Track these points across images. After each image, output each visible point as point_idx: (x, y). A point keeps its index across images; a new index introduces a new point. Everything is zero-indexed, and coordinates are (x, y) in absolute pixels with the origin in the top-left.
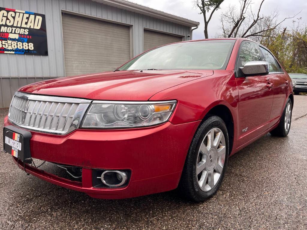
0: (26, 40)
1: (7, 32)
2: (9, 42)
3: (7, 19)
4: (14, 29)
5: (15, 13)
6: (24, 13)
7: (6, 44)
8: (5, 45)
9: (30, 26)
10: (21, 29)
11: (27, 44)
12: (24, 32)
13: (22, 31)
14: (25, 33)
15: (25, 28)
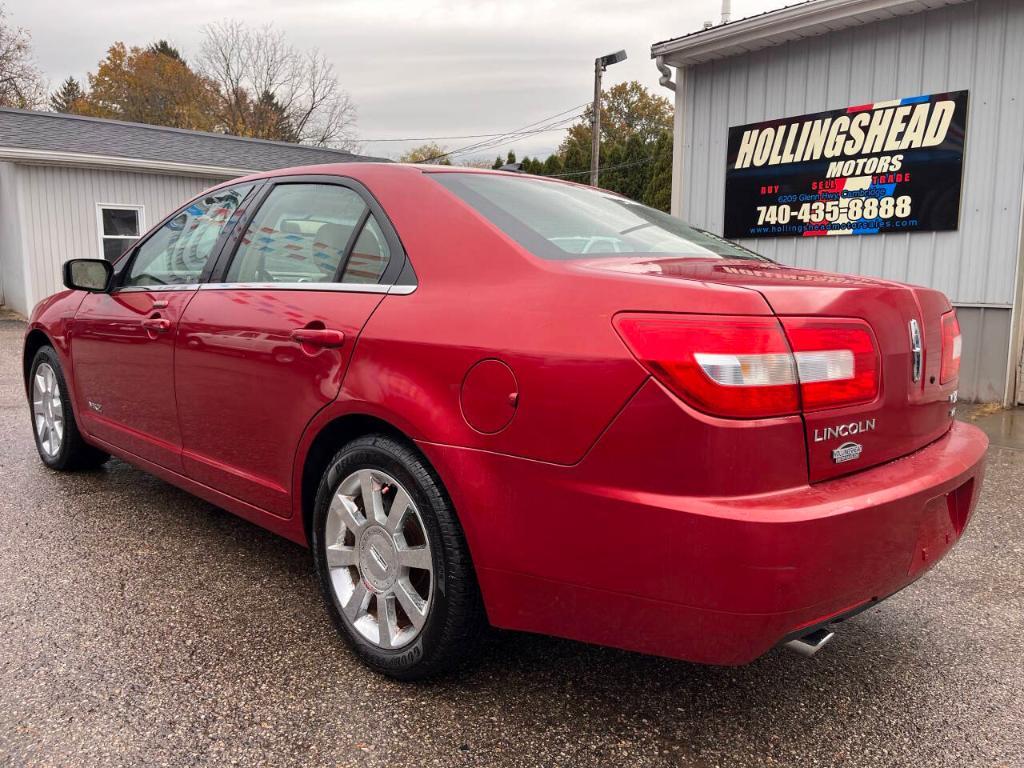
0: (890, 188)
1: (842, 176)
2: (844, 202)
3: (849, 137)
4: (861, 162)
5: (872, 113)
6: (896, 108)
7: (836, 209)
8: (832, 212)
9: (911, 143)
10: (883, 158)
11: (891, 200)
12: (891, 164)
13: (883, 165)
14: (892, 169)
15: (892, 154)
